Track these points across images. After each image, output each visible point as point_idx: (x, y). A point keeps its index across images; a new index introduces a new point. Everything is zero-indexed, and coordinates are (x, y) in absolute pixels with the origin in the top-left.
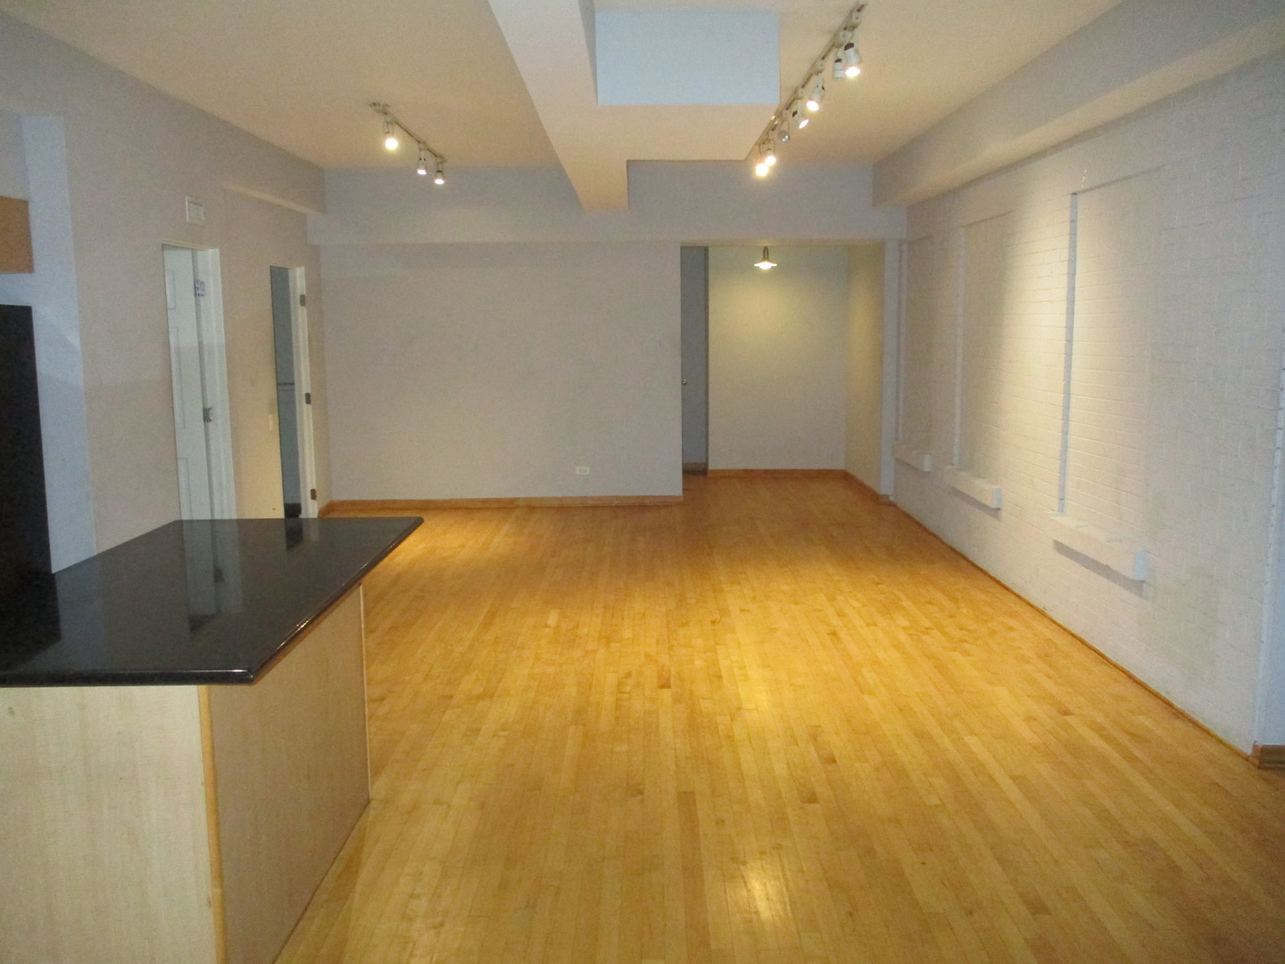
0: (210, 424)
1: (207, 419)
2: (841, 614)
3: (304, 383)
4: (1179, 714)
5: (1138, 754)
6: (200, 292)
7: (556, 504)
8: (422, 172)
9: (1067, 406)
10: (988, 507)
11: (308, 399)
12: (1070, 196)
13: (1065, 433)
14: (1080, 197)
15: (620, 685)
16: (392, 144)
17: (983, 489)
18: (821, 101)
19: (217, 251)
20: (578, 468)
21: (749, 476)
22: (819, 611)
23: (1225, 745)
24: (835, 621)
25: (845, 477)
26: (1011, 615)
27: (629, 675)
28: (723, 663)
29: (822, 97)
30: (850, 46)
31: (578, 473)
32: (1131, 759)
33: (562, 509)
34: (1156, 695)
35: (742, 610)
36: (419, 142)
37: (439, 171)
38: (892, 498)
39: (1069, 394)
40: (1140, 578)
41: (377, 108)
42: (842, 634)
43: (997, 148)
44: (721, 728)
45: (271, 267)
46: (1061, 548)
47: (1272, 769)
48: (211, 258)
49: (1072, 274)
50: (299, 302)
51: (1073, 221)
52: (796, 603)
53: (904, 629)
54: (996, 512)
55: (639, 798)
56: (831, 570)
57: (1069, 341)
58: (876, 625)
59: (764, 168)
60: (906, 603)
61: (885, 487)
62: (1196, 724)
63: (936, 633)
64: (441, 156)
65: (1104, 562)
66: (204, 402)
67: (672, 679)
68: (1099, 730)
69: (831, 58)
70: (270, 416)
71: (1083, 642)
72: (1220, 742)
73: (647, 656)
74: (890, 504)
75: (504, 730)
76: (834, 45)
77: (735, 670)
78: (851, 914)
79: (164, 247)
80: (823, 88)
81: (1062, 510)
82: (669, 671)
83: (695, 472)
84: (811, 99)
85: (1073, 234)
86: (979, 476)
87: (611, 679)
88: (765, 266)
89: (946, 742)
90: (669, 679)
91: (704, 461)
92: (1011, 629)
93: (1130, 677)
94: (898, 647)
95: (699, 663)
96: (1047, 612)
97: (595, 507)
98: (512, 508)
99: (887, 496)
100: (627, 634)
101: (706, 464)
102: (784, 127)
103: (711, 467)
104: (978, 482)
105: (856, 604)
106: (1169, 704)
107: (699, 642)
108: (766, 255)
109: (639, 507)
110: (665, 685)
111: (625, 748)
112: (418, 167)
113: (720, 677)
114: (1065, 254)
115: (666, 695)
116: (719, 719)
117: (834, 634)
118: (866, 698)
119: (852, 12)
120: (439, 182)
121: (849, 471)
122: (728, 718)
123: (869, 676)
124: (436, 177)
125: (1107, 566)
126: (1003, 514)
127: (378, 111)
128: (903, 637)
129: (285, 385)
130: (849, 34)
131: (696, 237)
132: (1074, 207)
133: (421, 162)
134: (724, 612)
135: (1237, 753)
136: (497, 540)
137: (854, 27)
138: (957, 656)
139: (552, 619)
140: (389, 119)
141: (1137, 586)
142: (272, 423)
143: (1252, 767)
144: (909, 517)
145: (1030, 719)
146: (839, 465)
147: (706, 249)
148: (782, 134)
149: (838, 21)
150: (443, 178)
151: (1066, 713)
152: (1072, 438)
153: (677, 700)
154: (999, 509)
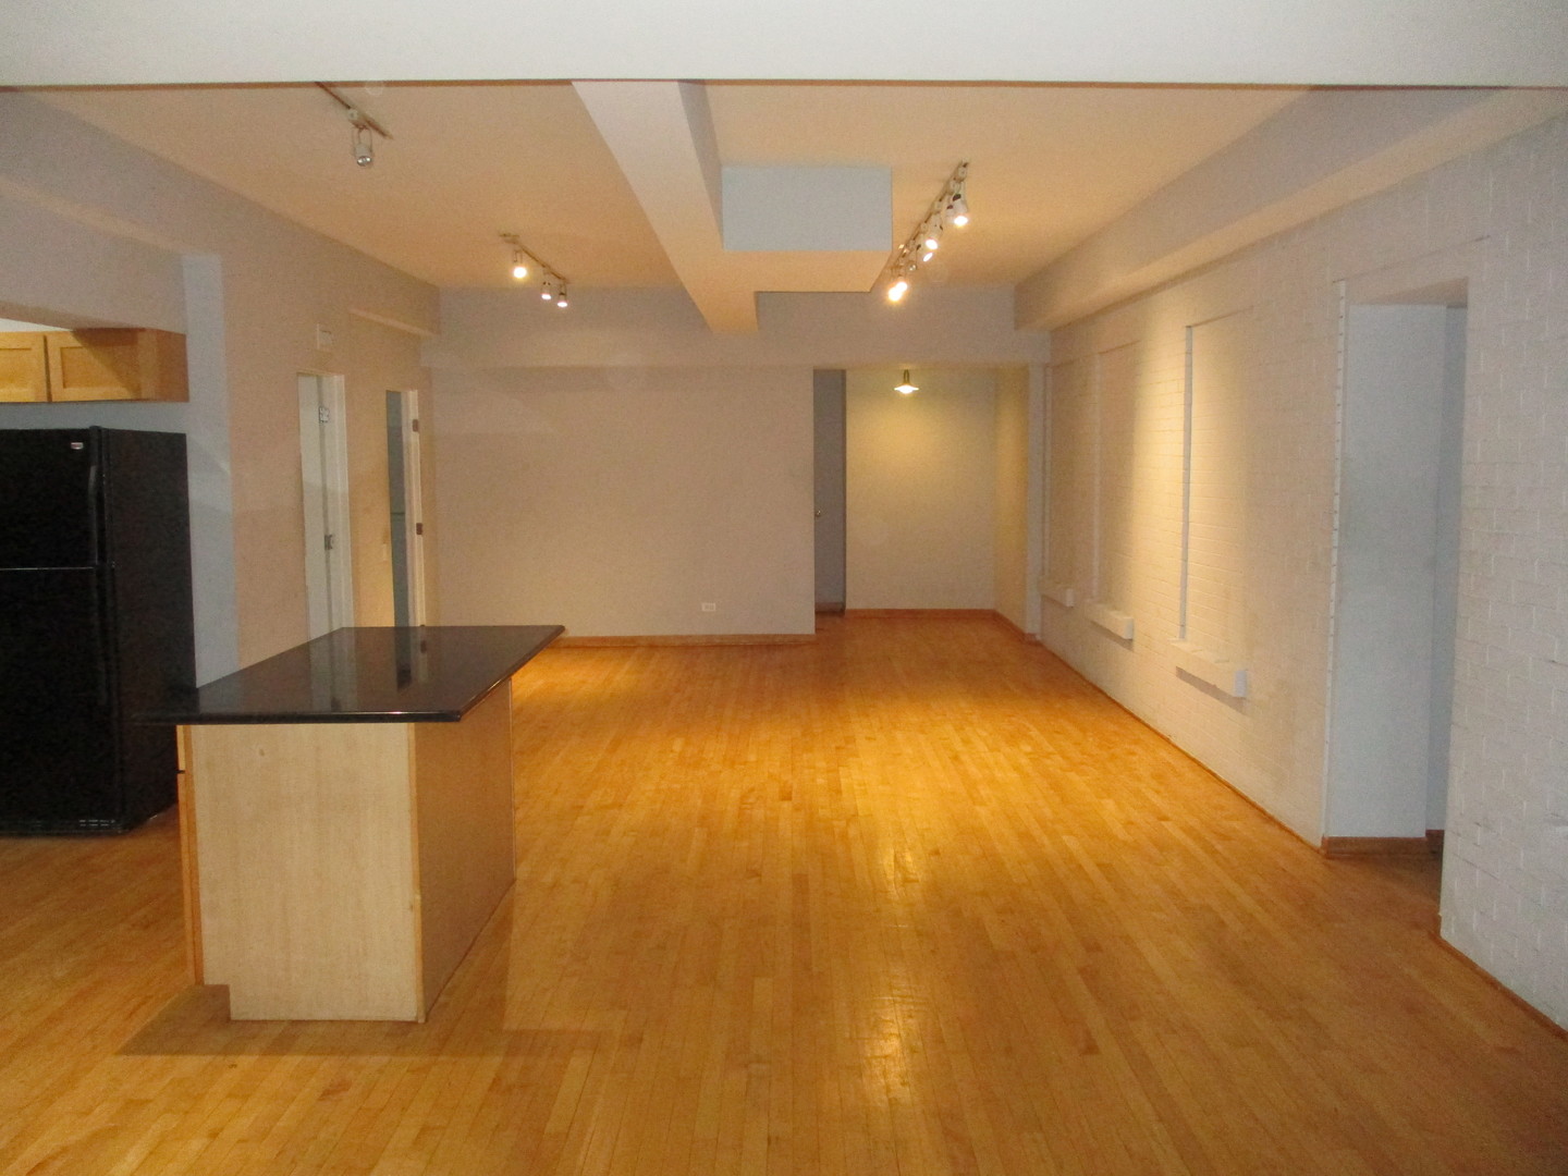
0: (332, 552)
1: (328, 546)
2: (966, 742)
3: (415, 513)
4: (1270, 819)
5: (1219, 847)
6: (325, 418)
7: (677, 643)
8: (546, 297)
9: (1186, 533)
10: (1121, 638)
11: (420, 529)
12: (1185, 329)
13: (1185, 560)
14: (1195, 330)
15: (743, 798)
16: (520, 273)
17: (1118, 621)
18: (940, 239)
19: (342, 378)
20: (704, 605)
21: (891, 617)
22: (945, 739)
23: (1302, 841)
24: (959, 747)
25: (994, 618)
26: (1136, 742)
27: (752, 790)
28: (843, 781)
29: (941, 235)
30: (957, 197)
31: (704, 609)
32: (1213, 852)
33: (687, 649)
34: (1253, 805)
35: (869, 739)
36: (544, 266)
37: (562, 294)
38: (1038, 638)
39: (1188, 522)
40: (1241, 695)
41: (508, 238)
42: (964, 758)
43: (1116, 279)
44: (837, 830)
45: (388, 392)
46: (1181, 674)
47: (1338, 859)
48: (336, 383)
49: (1188, 405)
50: (411, 426)
51: (1189, 353)
52: (923, 732)
53: (1027, 754)
54: (1128, 643)
55: (757, 878)
56: (963, 704)
57: (1187, 469)
58: (999, 751)
59: (897, 292)
60: (1034, 733)
61: (1031, 626)
62: (1282, 827)
63: (1058, 758)
64: (564, 279)
65: (1211, 682)
66: (327, 529)
67: (794, 795)
68: (1189, 831)
69: (945, 204)
70: (385, 545)
71: (1199, 764)
72: (1299, 839)
73: (771, 776)
74: (1038, 644)
75: (633, 831)
76: (946, 192)
77: (856, 787)
78: (933, 951)
79: (298, 374)
80: (941, 228)
81: (1183, 637)
82: (791, 787)
83: (830, 613)
84: (930, 238)
85: (1189, 366)
86: (1115, 608)
87: (735, 794)
88: (906, 390)
89: (1046, 841)
90: (791, 793)
91: (841, 600)
92: (1133, 754)
93: (1235, 791)
94: (1017, 768)
95: (820, 781)
96: (1173, 740)
97: (721, 646)
98: (635, 647)
99: (1033, 635)
100: (752, 758)
101: (844, 605)
102: (912, 257)
103: (848, 607)
104: (1113, 614)
105: (985, 734)
106: (1262, 811)
107: (822, 764)
108: (906, 378)
109: (768, 646)
110: (787, 797)
111: (745, 844)
112: (542, 292)
113: (839, 792)
114: (1182, 387)
115: (786, 805)
116: (835, 823)
117: (956, 758)
118: (978, 808)
119: (959, 167)
120: (563, 304)
121: (1000, 611)
122: (844, 822)
123: (984, 792)
124: (559, 300)
125: (1215, 686)
126: (1136, 646)
127: (508, 242)
128: (1024, 761)
129: (398, 515)
130: (957, 186)
131: (831, 360)
132: (1189, 340)
133: (544, 286)
134: (850, 740)
135: (1312, 848)
136: (618, 678)
137: (961, 180)
138: (1073, 776)
139: (678, 745)
140: (517, 248)
141: (1238, 703)
142: (385, 554)
143: (1320, 857)
144: (1054, 655)
145: (1129, 823)
146: (988, 606)
147: (843, 372)
148: (911, 263)
149: (948, 174)
150: (566, 300)
151: (1165, 819)
152: (1191, 563)
153: (797, 809)
154: (1131, 640)
